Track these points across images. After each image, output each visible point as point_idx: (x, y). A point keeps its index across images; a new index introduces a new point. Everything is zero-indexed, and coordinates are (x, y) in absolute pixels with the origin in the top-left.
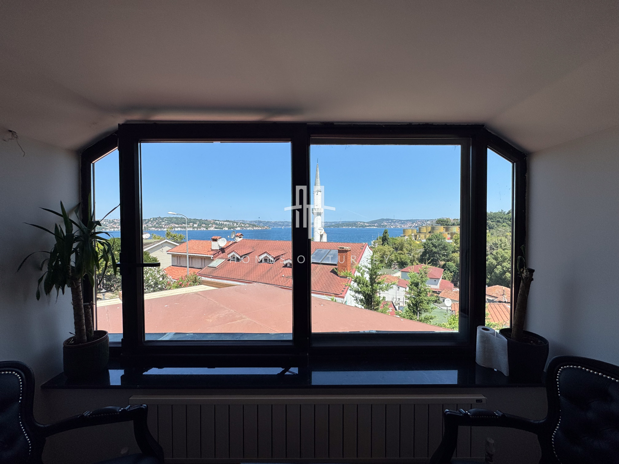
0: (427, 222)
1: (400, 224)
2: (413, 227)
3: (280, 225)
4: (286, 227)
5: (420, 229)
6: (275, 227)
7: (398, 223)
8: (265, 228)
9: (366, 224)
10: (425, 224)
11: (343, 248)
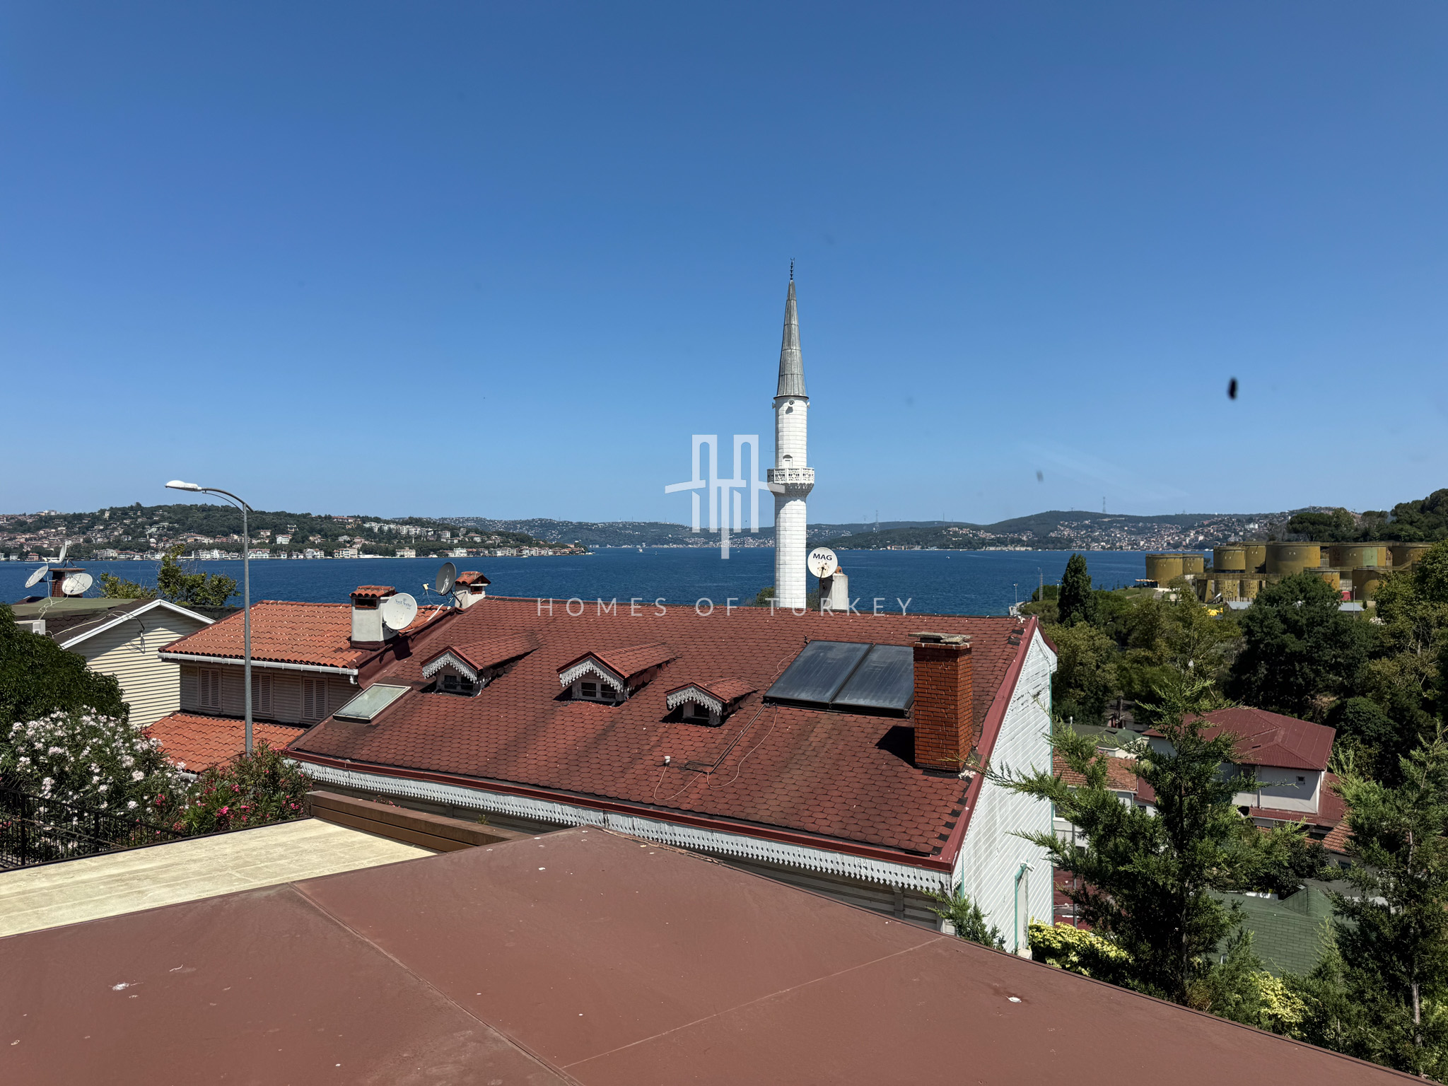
0: (1247, 527)
1: (1129, 532)
2: (1187, 547)
3: (630, 539)
4: (654, 546)
5: (1219, 554)
6: (609, 546)
7: (1121, 529)
8: (567, 551)
9: (982, 534)
10: (1237, 534)
11: (938, 640)
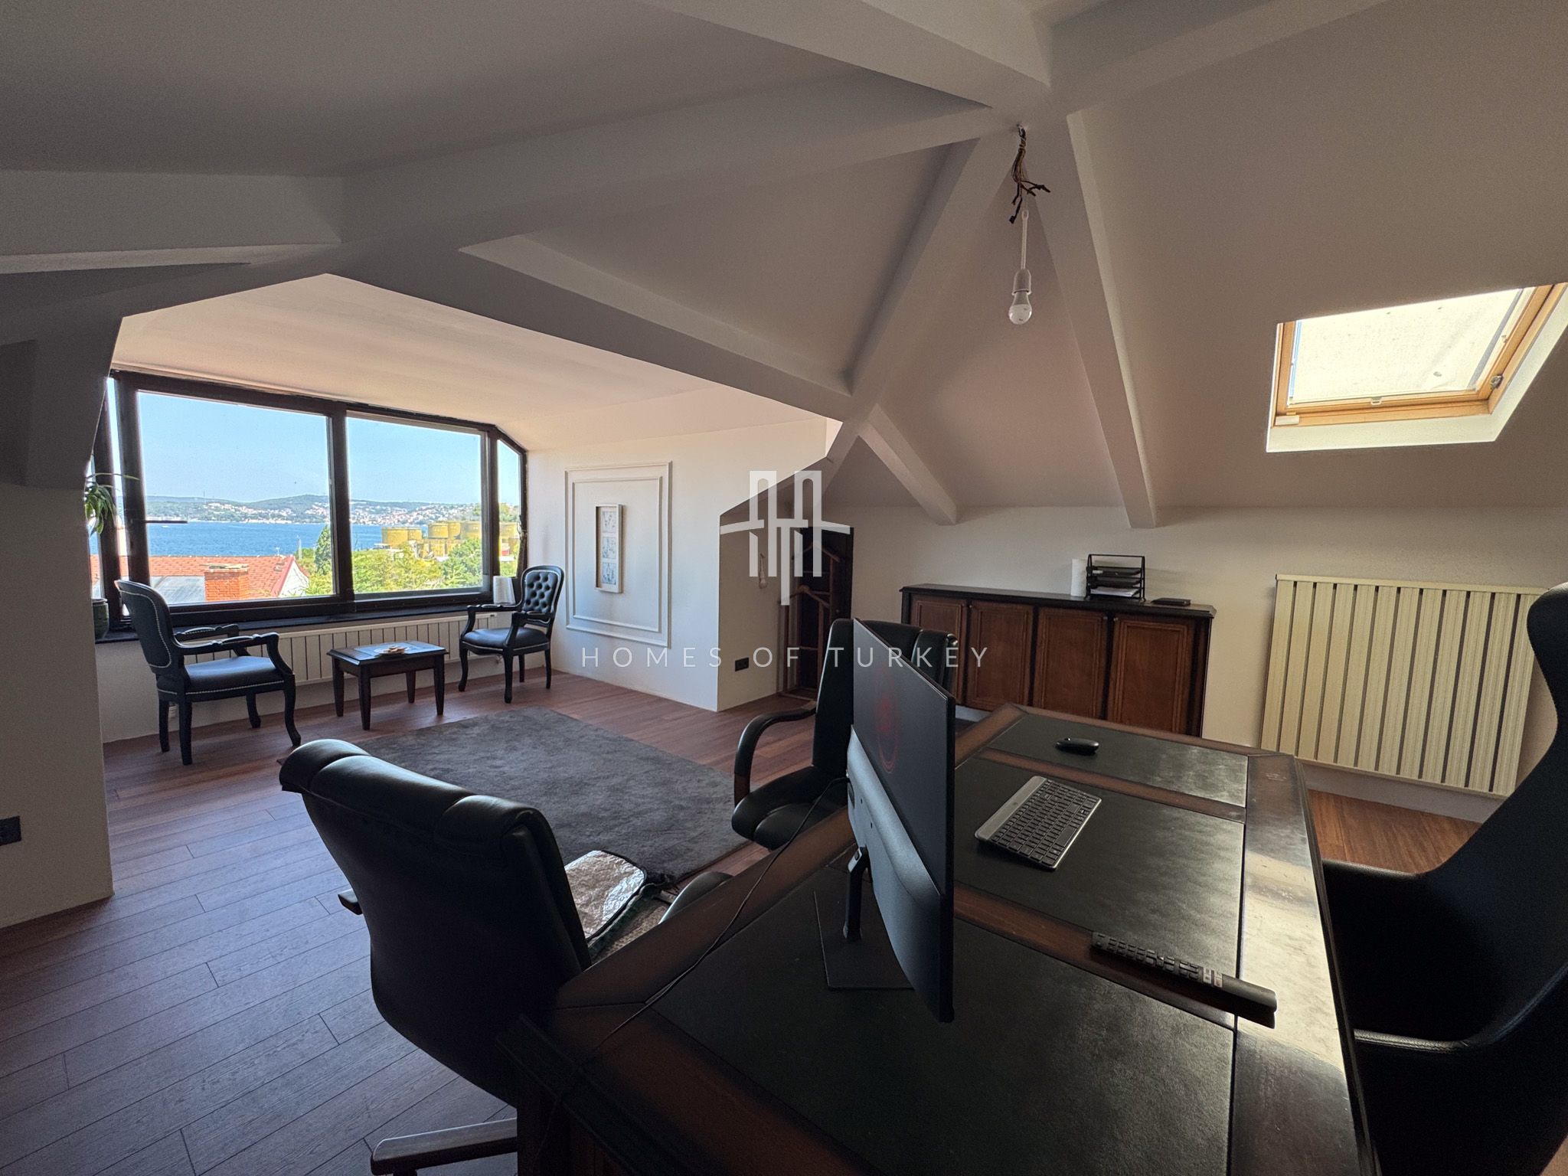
0: (450, 511)
1: (371, 512)
2: (411, 523)
5: (430, 527)
7: (364, 509)
9: (244, 510)
10: (444, 516)
